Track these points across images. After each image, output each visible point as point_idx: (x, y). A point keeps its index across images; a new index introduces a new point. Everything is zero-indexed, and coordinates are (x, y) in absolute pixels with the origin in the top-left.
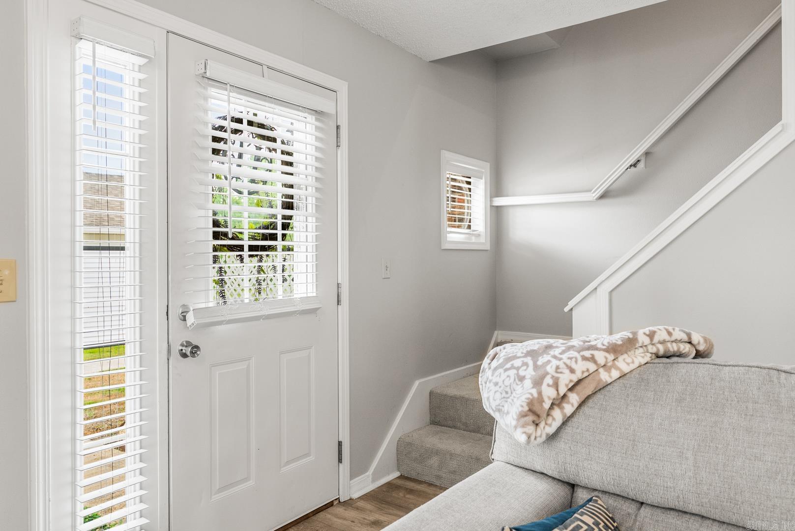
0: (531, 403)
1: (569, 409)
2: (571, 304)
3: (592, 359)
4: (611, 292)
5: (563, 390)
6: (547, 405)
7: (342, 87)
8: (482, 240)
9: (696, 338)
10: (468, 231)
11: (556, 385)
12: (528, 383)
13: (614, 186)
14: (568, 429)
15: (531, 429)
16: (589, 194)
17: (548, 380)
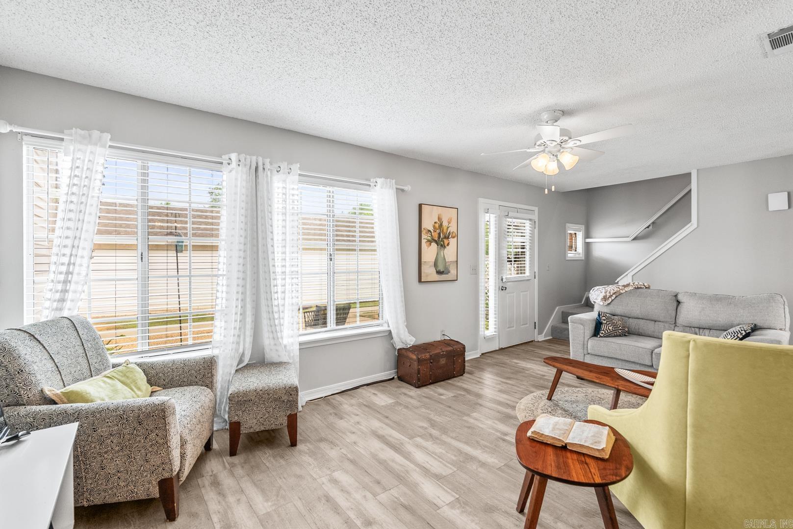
0: (604, 297)
1: (613, 298)
2: (618, 280)
3: (619, 288)
4: (633, 276)
5: (611, 294)
6: (608, 297)
7: (536, 209)
8: (581, 256)
9: (645, 285)
10: (575, 252)
11: (610, 293)
12: (603, 293)
13: (639, 235)
14: (613, 302)
15: (604, 301)
16: (628, 238)
17: (608, 292)
